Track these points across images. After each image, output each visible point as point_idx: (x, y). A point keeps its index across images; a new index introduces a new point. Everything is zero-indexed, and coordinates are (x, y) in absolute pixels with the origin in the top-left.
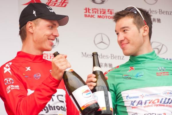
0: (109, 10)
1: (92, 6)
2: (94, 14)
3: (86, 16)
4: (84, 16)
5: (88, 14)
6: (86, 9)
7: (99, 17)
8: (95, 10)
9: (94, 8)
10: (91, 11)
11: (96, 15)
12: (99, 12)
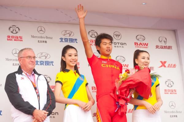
0: (20, 37)
1: (11, 35)
2: (12, 39)
3: (8, 40)
4: (7, 40)
5: (9, 39)
6: (8, 36)
7: (15, 40)
8: (13, 37)
9: (12, 35)
10: (10, 37)
11: (13, 39)
12: (15, 38)
